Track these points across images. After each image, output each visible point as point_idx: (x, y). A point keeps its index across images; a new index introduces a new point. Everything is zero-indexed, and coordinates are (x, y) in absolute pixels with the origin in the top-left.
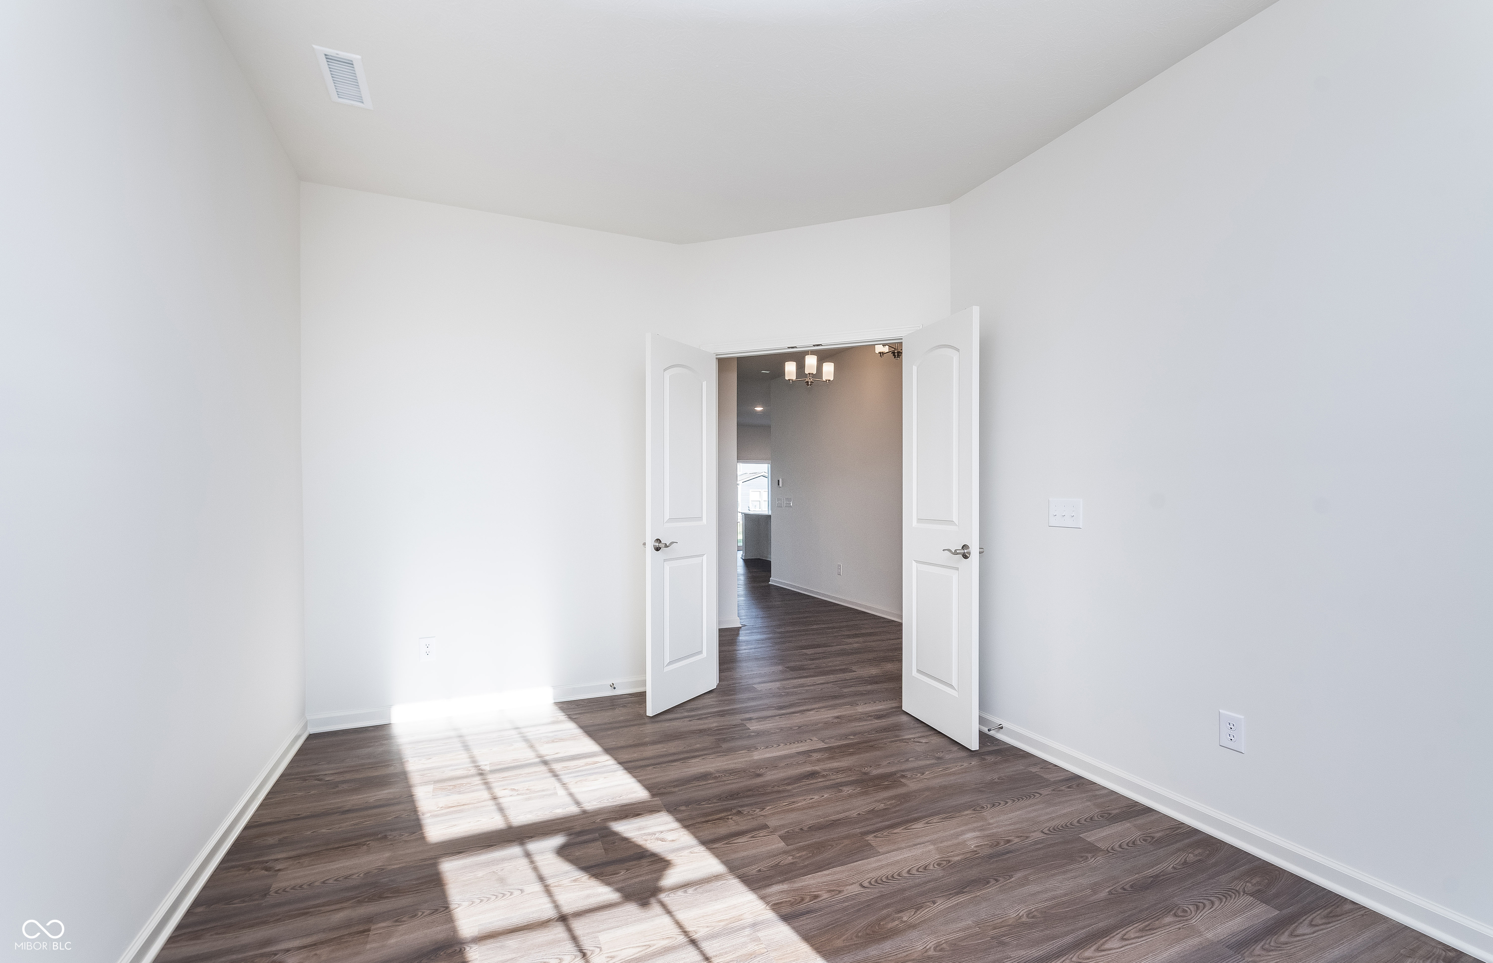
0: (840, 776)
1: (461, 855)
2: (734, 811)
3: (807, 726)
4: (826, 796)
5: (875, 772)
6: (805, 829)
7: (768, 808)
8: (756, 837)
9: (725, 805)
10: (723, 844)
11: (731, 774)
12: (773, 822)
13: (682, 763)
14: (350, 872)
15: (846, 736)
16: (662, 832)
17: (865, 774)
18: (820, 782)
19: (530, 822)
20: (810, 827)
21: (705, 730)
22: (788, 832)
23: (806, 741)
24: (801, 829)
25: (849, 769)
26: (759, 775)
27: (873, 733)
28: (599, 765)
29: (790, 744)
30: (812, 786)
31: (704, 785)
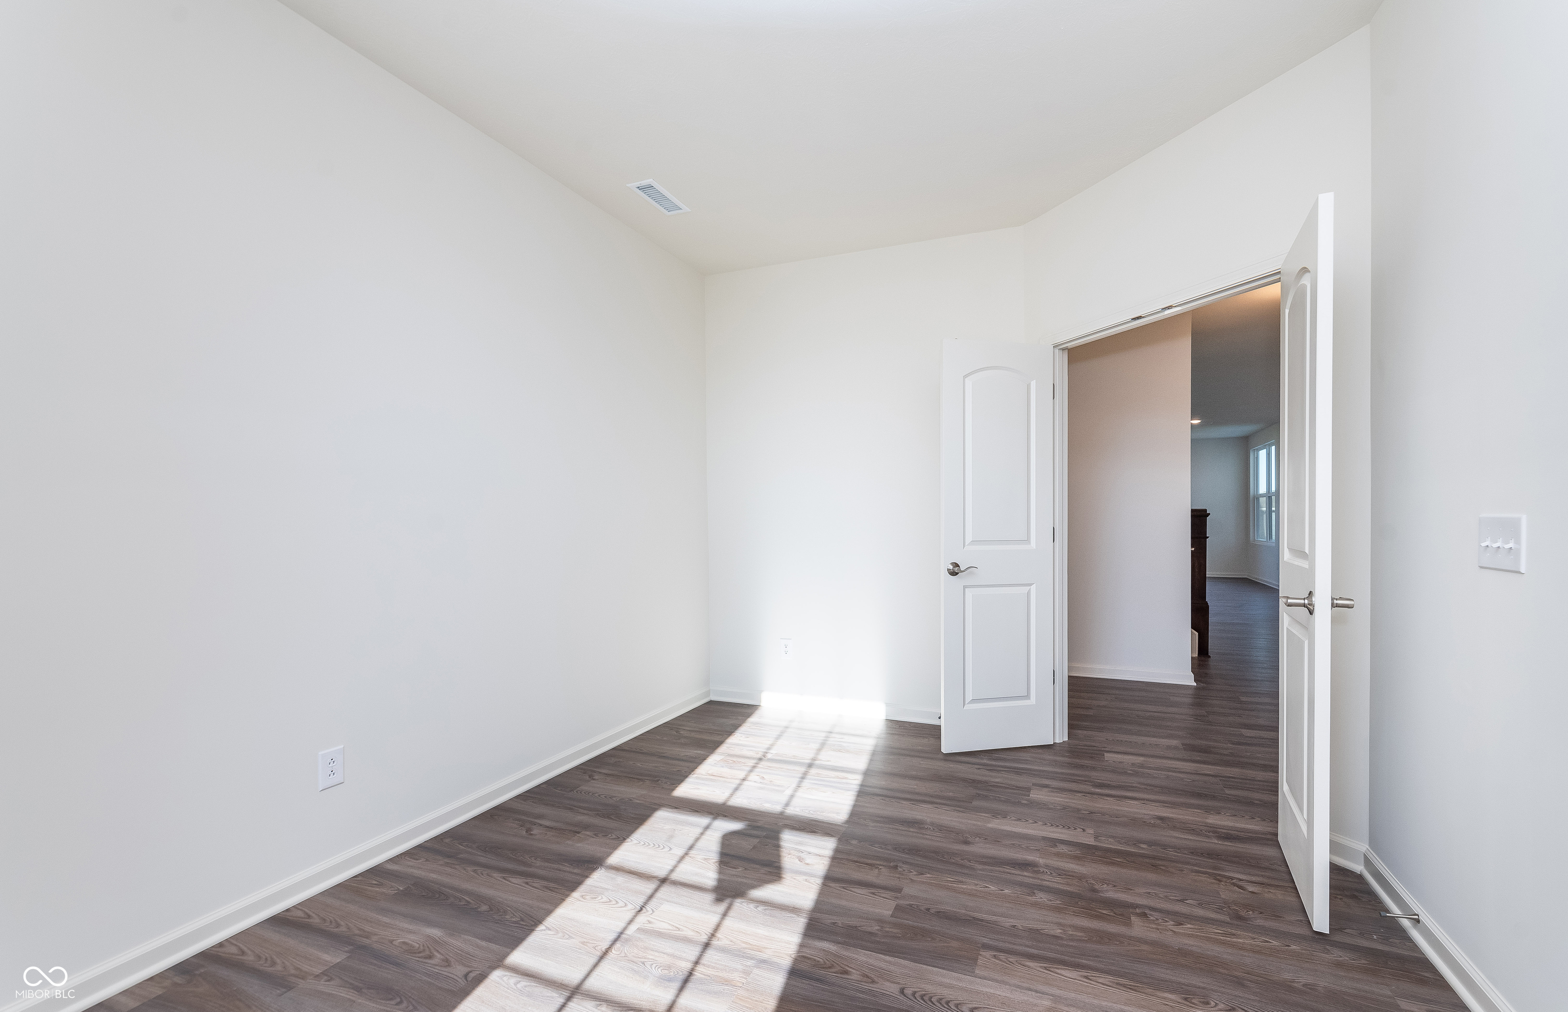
0: (1058, 879)
1: (675, 810)
2: (892, 864)
3: (1103, 814)
4: (1006, 891)
5: (1111, 894)
6: (932, 911)
7: (928, 875)
8: (876, 895)
9: (894, 855)
10: (840, 887)
11: (941, 830)
12: (908, 890)
13: (913, 804)
14: (614, 795)
15: (1137, 842)
16: (810, 853)
17: (1094, 891)
18: (1026, 877)
19: (739, 806)
20: (939, 912)
21: (980, 782)
22: (911, 905)
23: (1075, 829)
24: (928, 910)
25: (1081, 877)
26: (966, 843)
27: (1186, 852)
28: (844, 781)
29: (1052, 825)
30: (1009, 876)
31: (903, 830)
